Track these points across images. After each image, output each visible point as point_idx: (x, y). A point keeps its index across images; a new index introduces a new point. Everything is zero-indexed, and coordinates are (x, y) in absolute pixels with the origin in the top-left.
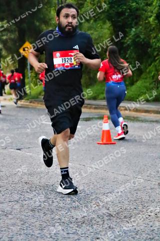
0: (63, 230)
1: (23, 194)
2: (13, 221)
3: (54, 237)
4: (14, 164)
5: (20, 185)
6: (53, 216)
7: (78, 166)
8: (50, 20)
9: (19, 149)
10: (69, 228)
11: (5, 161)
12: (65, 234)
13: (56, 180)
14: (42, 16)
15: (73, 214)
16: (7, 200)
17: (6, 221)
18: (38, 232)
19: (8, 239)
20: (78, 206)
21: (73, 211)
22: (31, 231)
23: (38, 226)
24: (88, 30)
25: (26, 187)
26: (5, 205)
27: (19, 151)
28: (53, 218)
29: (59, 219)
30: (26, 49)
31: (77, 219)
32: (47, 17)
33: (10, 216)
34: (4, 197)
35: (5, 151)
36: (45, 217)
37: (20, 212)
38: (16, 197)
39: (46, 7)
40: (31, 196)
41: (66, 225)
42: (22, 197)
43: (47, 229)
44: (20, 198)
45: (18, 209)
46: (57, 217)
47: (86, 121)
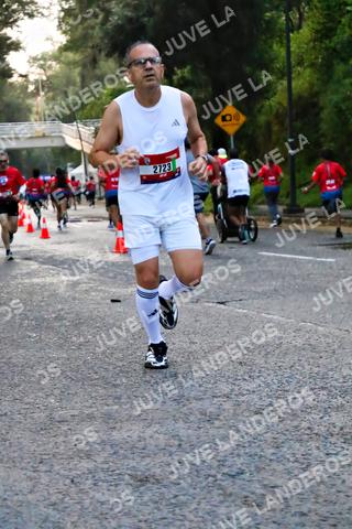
0: (318, 448)
1: (237, 383)
2: (222, 431)
3: (301, 461)
4: (216, 329)
5: (231, 367)
6: (295, 423)
7: (337, 332)
8: (272, 61)
9: (222, 303)
10: (328, 445)
11: (198, 324)
12: (322, 454)
13: (296, 358)
14: (257, 56)
15: (334, 419)
16: (209, 394)
17: (211, 432)
18: (272, 451)
19: (217, 463)
20: (343, 405)
21: (333, 414)
22: (258, 450)
23: (270, 440)
24: (344, 78)
25: (242, 370)
26: (206, 403)
27: (222, 306)
28: (296, 427)
29: (309, 428)
30: (228, 118)
31: (342, 429)
32: (267, 56)
33: (217, 423)
34: (202, 389)
35: (197, 307)
36: (281, 425)
37: (235, 414)
38: (225, 388)
39: (264, 37)
40: (252, 386)
41: (322, 438)
42: (236, 388)
43: (287, 445)
44: (232, 390)
45: (232, 411)
46: (304, 425)
47: (344, 248)
